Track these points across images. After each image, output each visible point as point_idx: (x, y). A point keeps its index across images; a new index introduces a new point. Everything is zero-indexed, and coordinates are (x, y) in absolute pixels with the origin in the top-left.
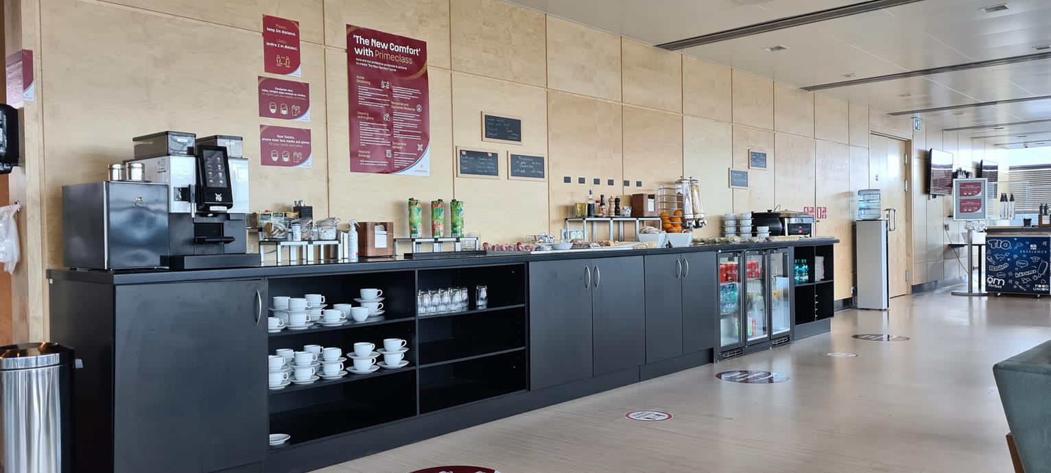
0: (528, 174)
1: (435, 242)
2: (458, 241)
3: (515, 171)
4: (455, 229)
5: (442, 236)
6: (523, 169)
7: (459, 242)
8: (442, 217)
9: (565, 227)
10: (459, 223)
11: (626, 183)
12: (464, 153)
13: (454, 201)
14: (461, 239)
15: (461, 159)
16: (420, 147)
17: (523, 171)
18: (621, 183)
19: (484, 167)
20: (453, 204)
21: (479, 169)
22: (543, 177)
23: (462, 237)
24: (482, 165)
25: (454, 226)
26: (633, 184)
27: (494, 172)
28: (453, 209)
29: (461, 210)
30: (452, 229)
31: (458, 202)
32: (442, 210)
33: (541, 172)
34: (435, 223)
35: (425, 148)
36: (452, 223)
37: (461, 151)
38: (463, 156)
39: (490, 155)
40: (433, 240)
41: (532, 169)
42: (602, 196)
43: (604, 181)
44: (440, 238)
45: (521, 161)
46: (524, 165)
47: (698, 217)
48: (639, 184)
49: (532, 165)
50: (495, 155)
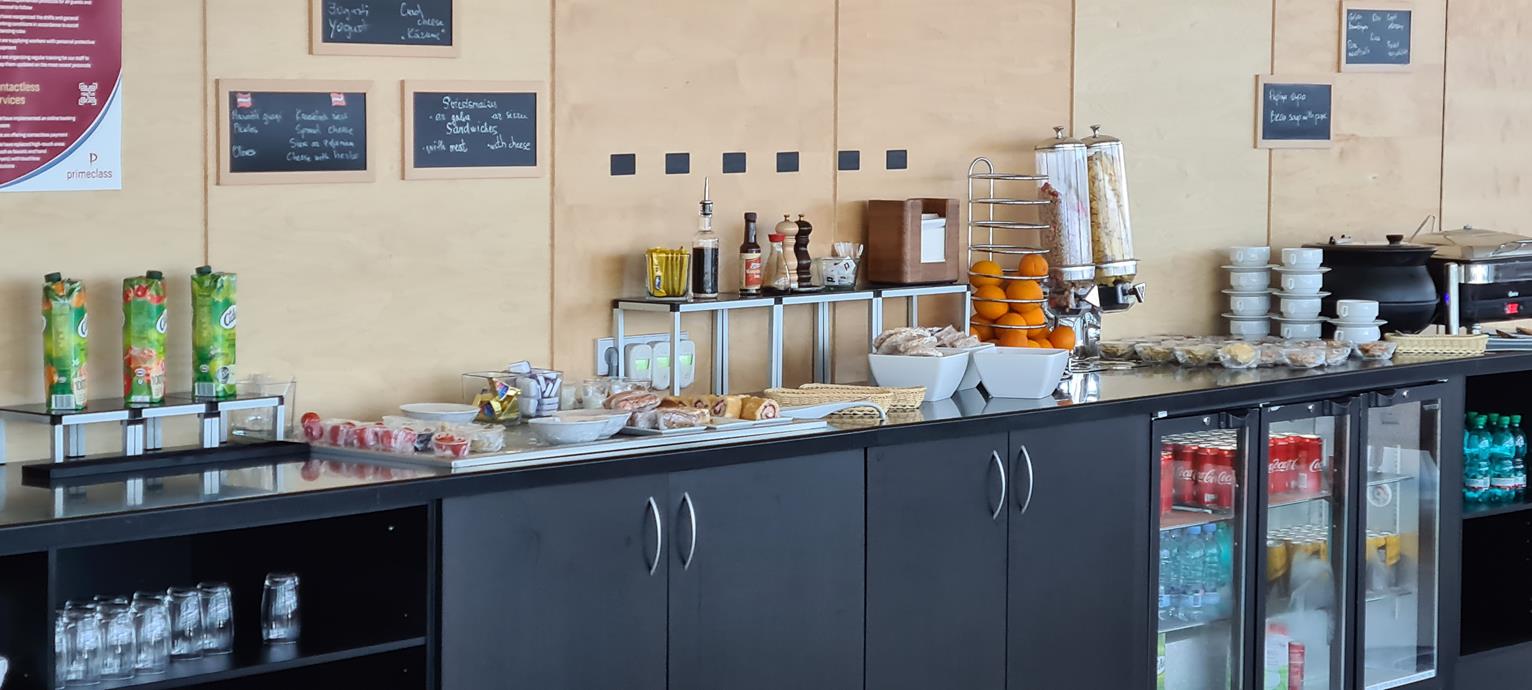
0: (478, 155)
1: (130, 422)
2: (212, 411)
3: (430, 148)
4: (204, 368)
5: (157, 396)
6: (456, 139)
7: (218, 414)
8: (158, 331)
9: (611, 331)
10: (218, 349)
11: (849, 161)
12: (245, 101)
13: (203, 271)
14: (223, 407)
15: (232, 122)
16: (88, 93)
17: (460, 148)
18: (831, 161)
19: (315, 144)
20: (201, 284)
21: (300, 151)
22: (530, 158)
23: (231, 396)
24: (310, 138)
25: (202, 357)
26: (873, 161)
27: (351, 157)
28: (198, 303)
29: (228, 303)
30: (197, 369)
31: (215, 278)
32: (160, 310)
33: (526, 146)
34: (135, 351)
35: (104, 94)
36: (195, 347)
37: (233, 96)
38: (243, 111)
39: (338, 100)
40: (125, 415)
41: (491, 138)
42: (750, 218)
43: (762, 161)
44: (152, 404)
45: (450, 112)
46: (460, 124)
47: (1113, 271)
48: (897, 160)
49: (491, 123)
50: (357, 102)
